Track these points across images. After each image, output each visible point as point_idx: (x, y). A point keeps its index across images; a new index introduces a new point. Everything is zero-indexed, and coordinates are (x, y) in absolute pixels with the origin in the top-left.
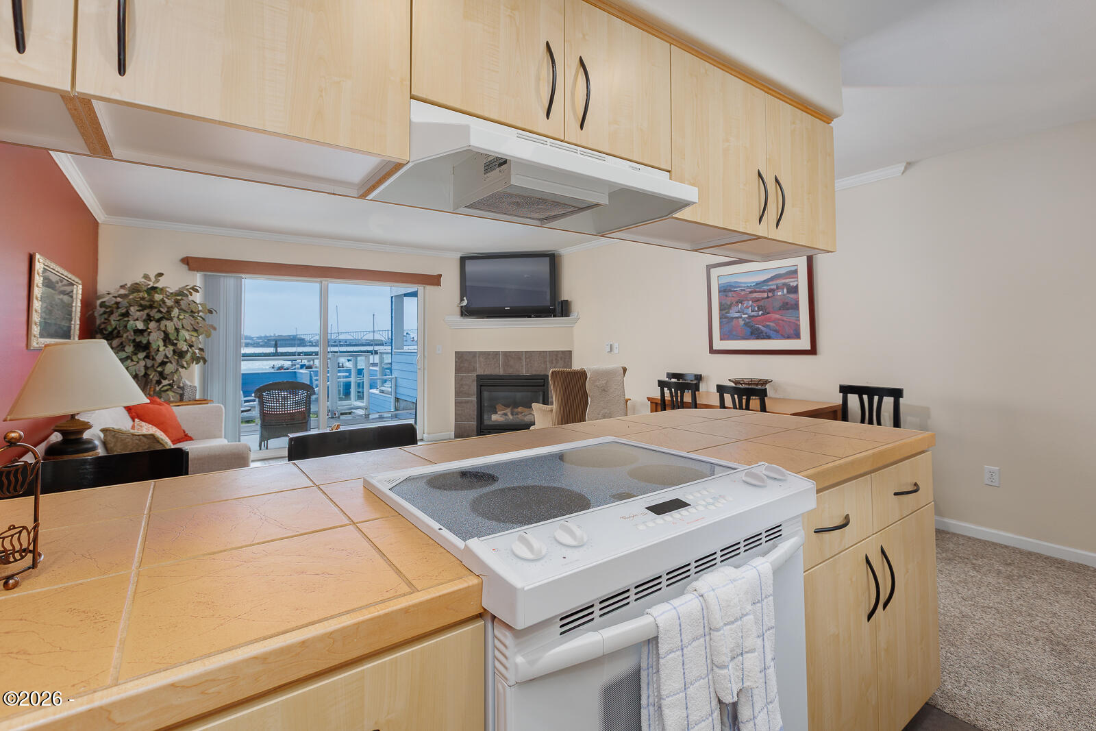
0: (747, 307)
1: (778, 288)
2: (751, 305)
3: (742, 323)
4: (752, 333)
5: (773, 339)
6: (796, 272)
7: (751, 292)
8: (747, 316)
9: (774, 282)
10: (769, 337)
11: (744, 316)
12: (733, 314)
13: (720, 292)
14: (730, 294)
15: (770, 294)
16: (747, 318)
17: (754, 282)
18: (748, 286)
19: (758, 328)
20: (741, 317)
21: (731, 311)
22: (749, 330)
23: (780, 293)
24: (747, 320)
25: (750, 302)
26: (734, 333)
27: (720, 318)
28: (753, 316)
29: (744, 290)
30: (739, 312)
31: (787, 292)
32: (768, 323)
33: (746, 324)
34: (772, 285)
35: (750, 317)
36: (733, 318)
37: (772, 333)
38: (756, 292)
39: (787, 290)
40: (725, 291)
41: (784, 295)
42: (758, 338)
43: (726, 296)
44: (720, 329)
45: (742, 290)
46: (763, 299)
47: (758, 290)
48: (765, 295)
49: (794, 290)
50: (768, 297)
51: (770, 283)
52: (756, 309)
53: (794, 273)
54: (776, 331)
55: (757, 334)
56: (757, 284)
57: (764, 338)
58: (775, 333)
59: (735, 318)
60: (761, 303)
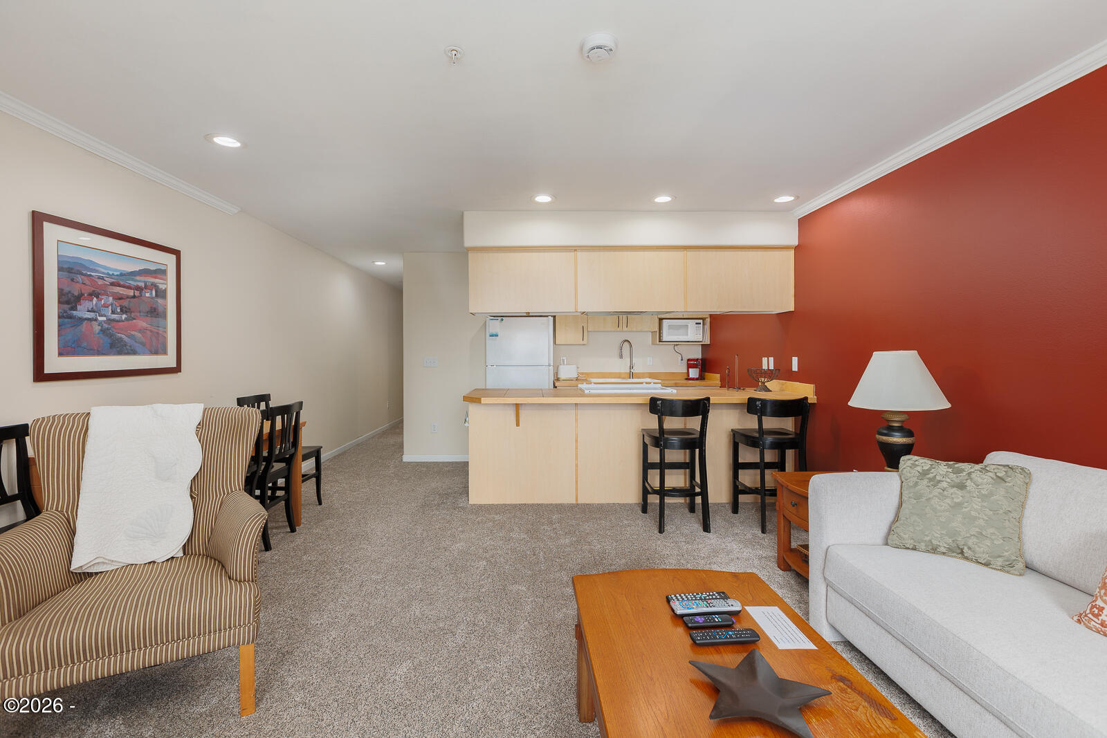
0: (106, 306)
1: (146, 287)
2: (112, 305)
3: (97, 328)
4: (112, 346)
5: (139, 354)
6: (164, 272)
7: (112, 284)
8: (104, 319)
9: (142, 278)
10: (133, 352)
11: (100, 319)
12: (82, 311)
13: (60, 269)
14: (79, 278)
15: (137, 293)
16: (104, 321)
17: (116, 270)
18: (108, 274)
19: (121, 338)
20: (96, 320)
21: (79, 307)
22: (107, 340)
23: (148, 295)
24: (106, 326)
25: (111, 298)
26: (84, 344)
27: (59, 317)
28: (114, 320)
29: (102, 278)
30: (92, 311)
31: (156, 295)
32: (133, 333)
33: (103, 331)
34: (140, 281)
35: (109, 321)
36: (81, 320)
37: (138, 347)
38: (119, 285)
39: (156, 292)
40: (70, 270)
41: (152, 298)
42: (120, 353)
43: (72, 280)
44: (59, 335)
45: (99, 278)
46: (128, 297)
47: (122, 283)
48: (131, 293)
49: (162, 294)
50: (134, 297)
51: (138, 278)
52: (119, 311)
53: (161, 273)
54: (143, 344)
55: (118, 348)
56: (122, 275)
57: (128, 354)
58: (141, 346)
59: (86, 319)
60: (125, 303)
